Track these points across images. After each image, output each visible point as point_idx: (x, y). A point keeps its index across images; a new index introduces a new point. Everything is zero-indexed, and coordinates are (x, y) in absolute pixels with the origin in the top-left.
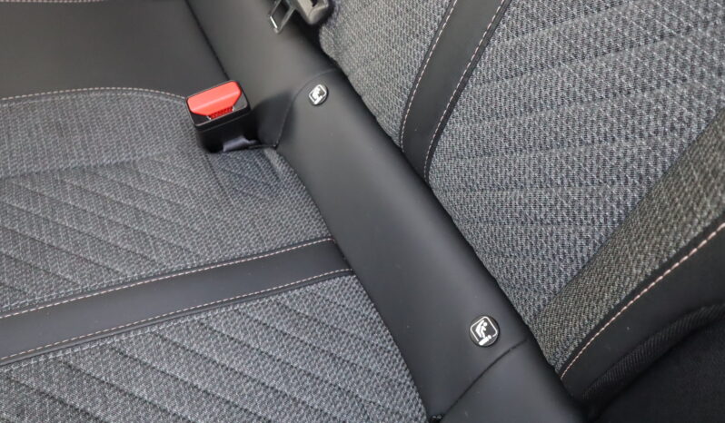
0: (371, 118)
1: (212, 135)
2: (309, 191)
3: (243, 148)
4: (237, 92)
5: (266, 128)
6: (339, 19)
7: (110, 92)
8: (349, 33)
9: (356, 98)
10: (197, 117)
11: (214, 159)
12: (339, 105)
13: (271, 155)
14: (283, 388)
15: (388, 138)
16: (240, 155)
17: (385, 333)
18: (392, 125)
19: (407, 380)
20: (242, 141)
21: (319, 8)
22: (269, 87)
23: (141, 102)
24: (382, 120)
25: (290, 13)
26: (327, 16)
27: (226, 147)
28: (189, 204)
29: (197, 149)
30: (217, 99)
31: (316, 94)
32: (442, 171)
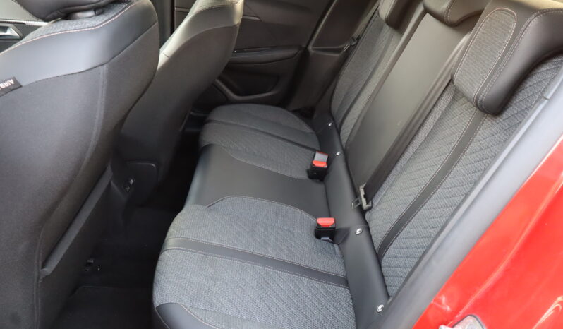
0: (372, 243)
1: (320, 233)
2: (344, 262)
3: (328, 241)
4: (333, 222)
5: (337, 237)
6: (372, 211)
7: (292, 208)
8: (374, 216)
9: (370, 236)
10: (318, 225)
11: (318, 240)
12: (364, 237)
13: (336, 246)
14: (317, 305)
15: (375, 250)
16: (326, 242)
17: (352, 309)
18: (377, 246)
19: (354, 322)
20: (328, 238)
21: (368, 206)
22: (343, 225)
23: (301, 215)
24: (375, 244)
25: (359, 204)
26: (370, 209)
27: (322, 238)
28: (306, 249)
29: (313, 236)
30: (326, 222)
31: (358, 231)
32: (386, 261)
